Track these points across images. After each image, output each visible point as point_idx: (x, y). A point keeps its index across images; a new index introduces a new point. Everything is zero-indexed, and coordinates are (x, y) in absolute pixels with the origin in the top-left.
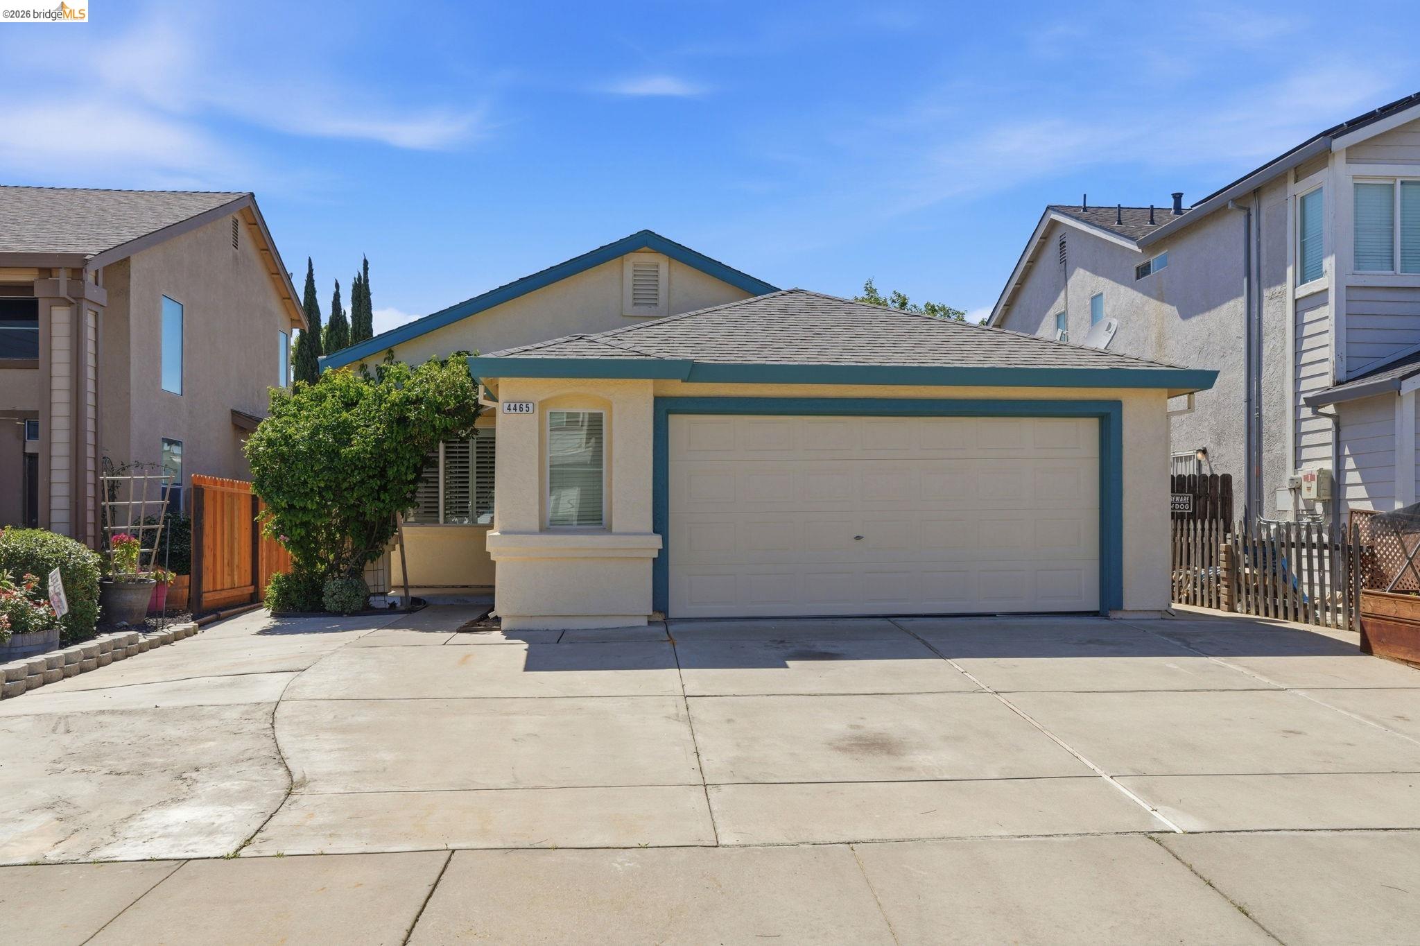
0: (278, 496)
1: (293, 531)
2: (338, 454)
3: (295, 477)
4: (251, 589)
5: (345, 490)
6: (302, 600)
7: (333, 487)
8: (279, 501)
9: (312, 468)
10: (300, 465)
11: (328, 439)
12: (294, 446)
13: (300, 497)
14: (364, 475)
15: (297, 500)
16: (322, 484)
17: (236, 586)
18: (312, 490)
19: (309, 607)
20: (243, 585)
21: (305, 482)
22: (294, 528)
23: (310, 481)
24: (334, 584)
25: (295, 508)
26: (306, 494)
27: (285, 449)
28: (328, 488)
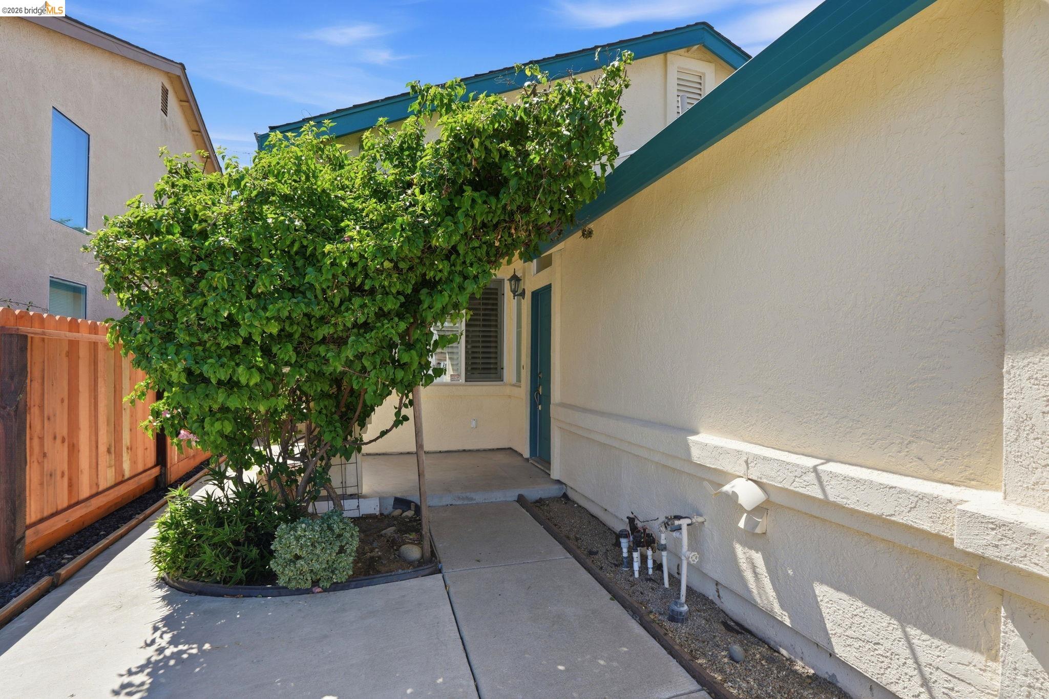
0: (163, 354)
1: (207, 427)
2: (313, 259)
3: (207, 311)
4: (156, 471)
5: (324, 341)
6: (227, 561)
7: (297, 336)
8: (165, 366)
9: (249, 287)
10: (219, 279)
11: (292, 220)
12: (204, 235)
13: (220, 357)
14: (372, 309)
15: (212, 365)
16: (274, 329)
17: (127, 474)
18: (248, 341)
19: (240, 573)
20: (140, 469)
21: (231, 323)
22: (207, 420)
23: (245, 319)
24: (298, 539)
25: (207, 381)
26: (235, 350)
27: (184, 242)
28: (283, 336)
